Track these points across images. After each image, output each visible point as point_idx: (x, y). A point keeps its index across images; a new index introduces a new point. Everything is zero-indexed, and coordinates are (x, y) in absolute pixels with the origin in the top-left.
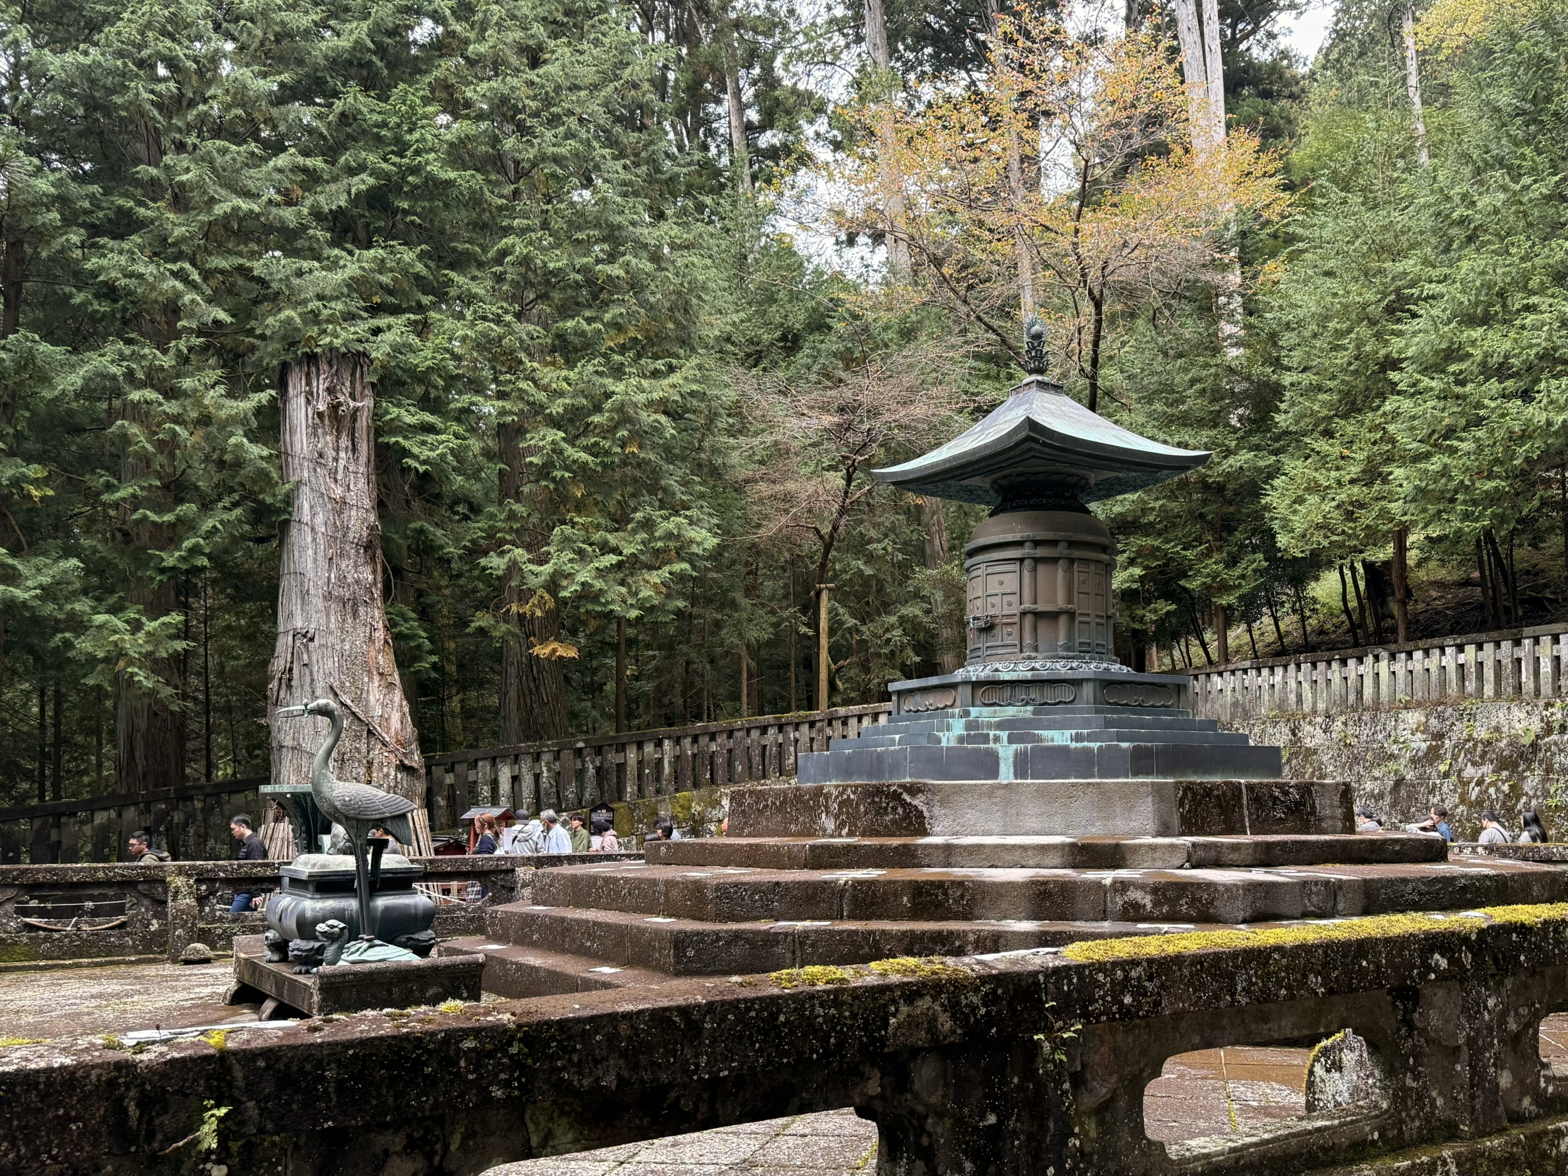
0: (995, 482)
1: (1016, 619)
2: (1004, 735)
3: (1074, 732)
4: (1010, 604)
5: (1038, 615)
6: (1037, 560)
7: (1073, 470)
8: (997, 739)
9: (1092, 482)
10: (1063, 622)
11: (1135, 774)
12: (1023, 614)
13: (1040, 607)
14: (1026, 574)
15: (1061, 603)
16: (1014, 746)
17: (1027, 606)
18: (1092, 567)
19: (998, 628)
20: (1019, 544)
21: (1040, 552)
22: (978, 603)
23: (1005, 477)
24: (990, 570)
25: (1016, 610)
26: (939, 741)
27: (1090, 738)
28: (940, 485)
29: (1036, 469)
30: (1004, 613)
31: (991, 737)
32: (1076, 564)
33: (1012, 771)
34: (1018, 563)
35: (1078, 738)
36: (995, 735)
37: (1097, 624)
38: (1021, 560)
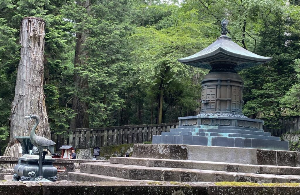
1: (215, 102)
2: (209, 133)
3: (229, 134)
4: (213, 97)
5: (221, 100)
6: (221, 85)
7: (232, 61)
8: (207, 135)
11: (246, 147)
12: (217, 100)
14: (218, 89)
16: (212, 137)
17: (218, 98)
18: (237, 88)
19: (210, 104)
20: (217, 81)
21: (222, 83)
22: (205, 96)
24: (208, 88)
25: (215, 99)
26: (191, 134)
27: (233, 136)
29: (222, 61)
30: (212, 99)
31: (206, 134)
32: (232, 87)
33: (211, 144)
34: (216, 86)
35: (230, 135)
36: (207, 133)
37: (238, 104)
38: (217, 85)
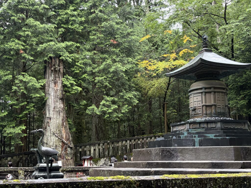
0: (195, 74)
1: (201, 107)
2: (197, 136)
3: (215, 135)
4: (199, 104)
5: (206, 106)
6: (206, 93)
7: (215, 70)
8: (195, 137)
9: (221, 73)
10: (213, 107)
13: (207, 104)
14: (203, 96)
15: (212, 103)
16: (199, 138)
17: (204, 104)
18: (221, 94)
19: (197, 110)
20: (201, 89)
21: (207, 90)
22: (192, 104)
23: (197, 73)
25: (201, 105)
27: (219, 136)
28: (182, 76)
32: (216, 93)
33: (198, 145)
37: (223, 108)
38: (202, 93)
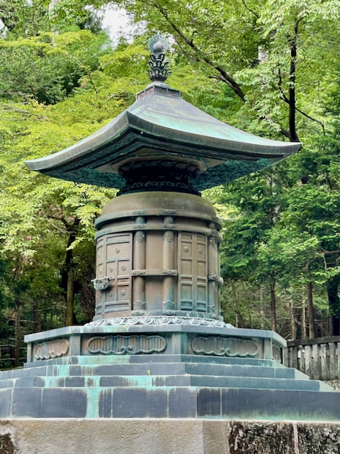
0: (120, 168)
1: (129, 282)
2: (97, 379)
3: (155, 377)
4: (124, 269)
5: (146, 279)
6: (146, 233)
8: (91, 383)
10: (167, 282)
12: (134, 277)
13: (150, 271)
14: (138, 245)
15: (166, 268)
16: (102, 389)
17: (138, 271)
18: (195, 238)
19: (115, 289)
20: (132, 219)
21: (150, 226)
22: (101, 268)
24: (110, 241)
25: (129, 274)
26: (43, 384)
27: (168, 382)
30: (120, 276)
31: (86, 381)
32: (180, 235)
33: (97, 410)
34: (131, 235)
35: (158, 382)
36: (89, 379)
37: (198, 286)
38: (134, 232)
